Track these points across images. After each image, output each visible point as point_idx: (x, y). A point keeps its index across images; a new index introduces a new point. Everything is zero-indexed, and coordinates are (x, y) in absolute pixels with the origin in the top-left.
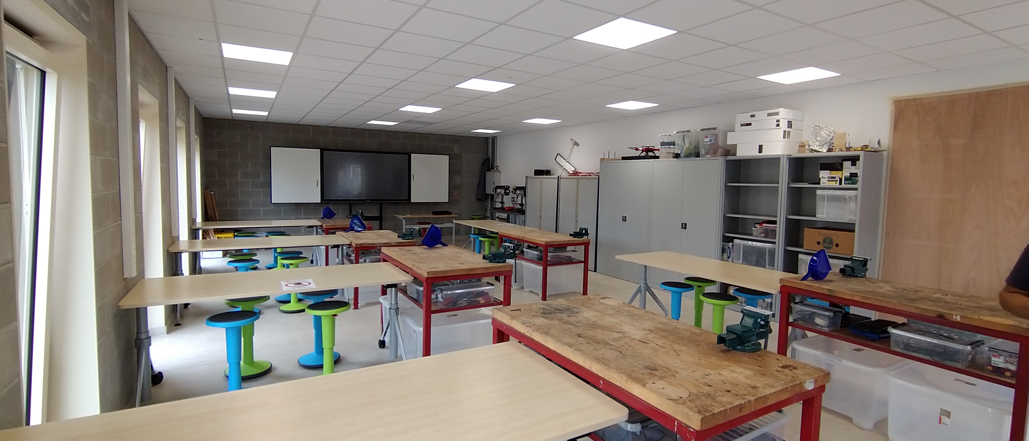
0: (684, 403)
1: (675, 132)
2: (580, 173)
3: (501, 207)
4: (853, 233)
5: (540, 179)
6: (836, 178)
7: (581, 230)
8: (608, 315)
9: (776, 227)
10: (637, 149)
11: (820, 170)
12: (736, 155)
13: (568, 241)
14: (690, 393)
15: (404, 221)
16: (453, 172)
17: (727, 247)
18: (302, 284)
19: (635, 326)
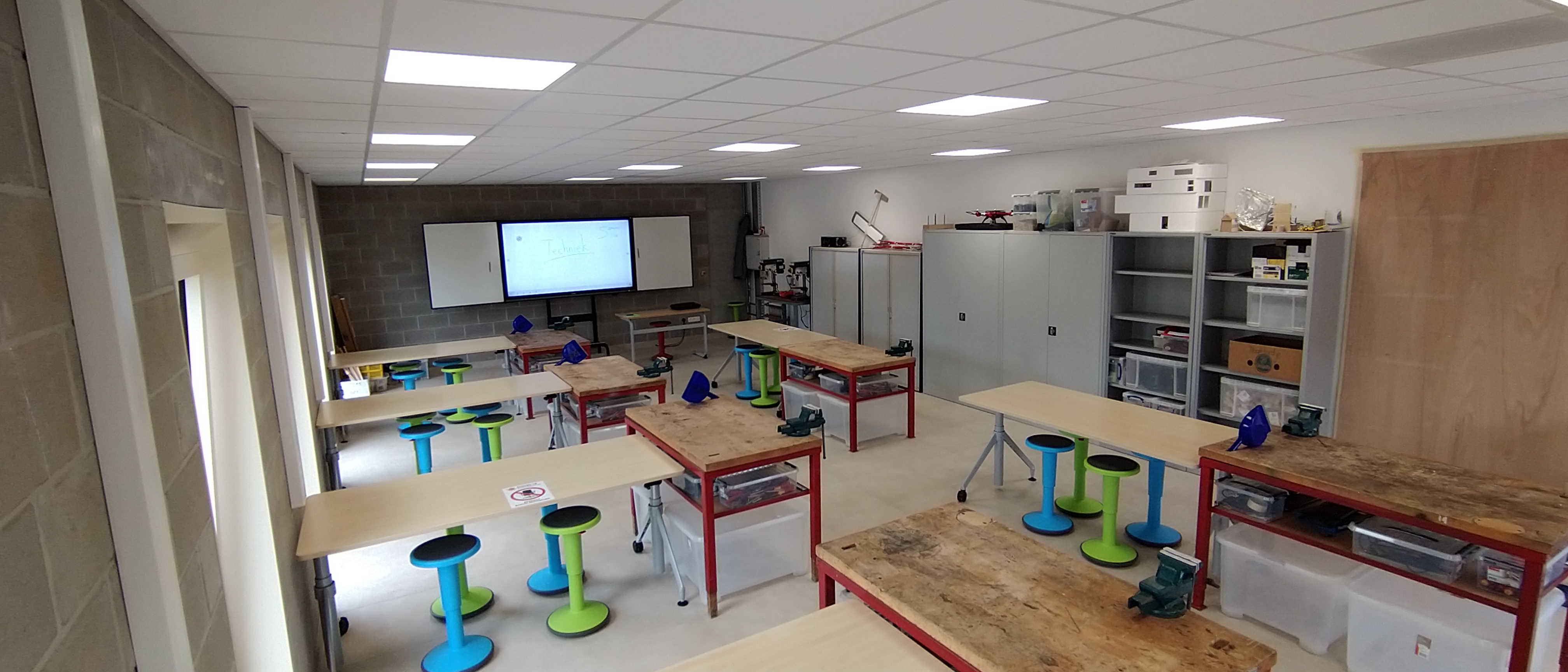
1: (1036, 193)
2: (891, 243)
3: (772, 290)
4: (1300, 350)
5: (831, 253)
6: (1277, 268)
7: (902, 344)
9: (1188, 338)
10: (979, 214)
11: (1254, 257)
12: (1128, 231)
13: (885, 363)
15: (631, 324)
16: (696, 240)
17: (1116, 364)
18: (533, 494)
19: (1014, 572)
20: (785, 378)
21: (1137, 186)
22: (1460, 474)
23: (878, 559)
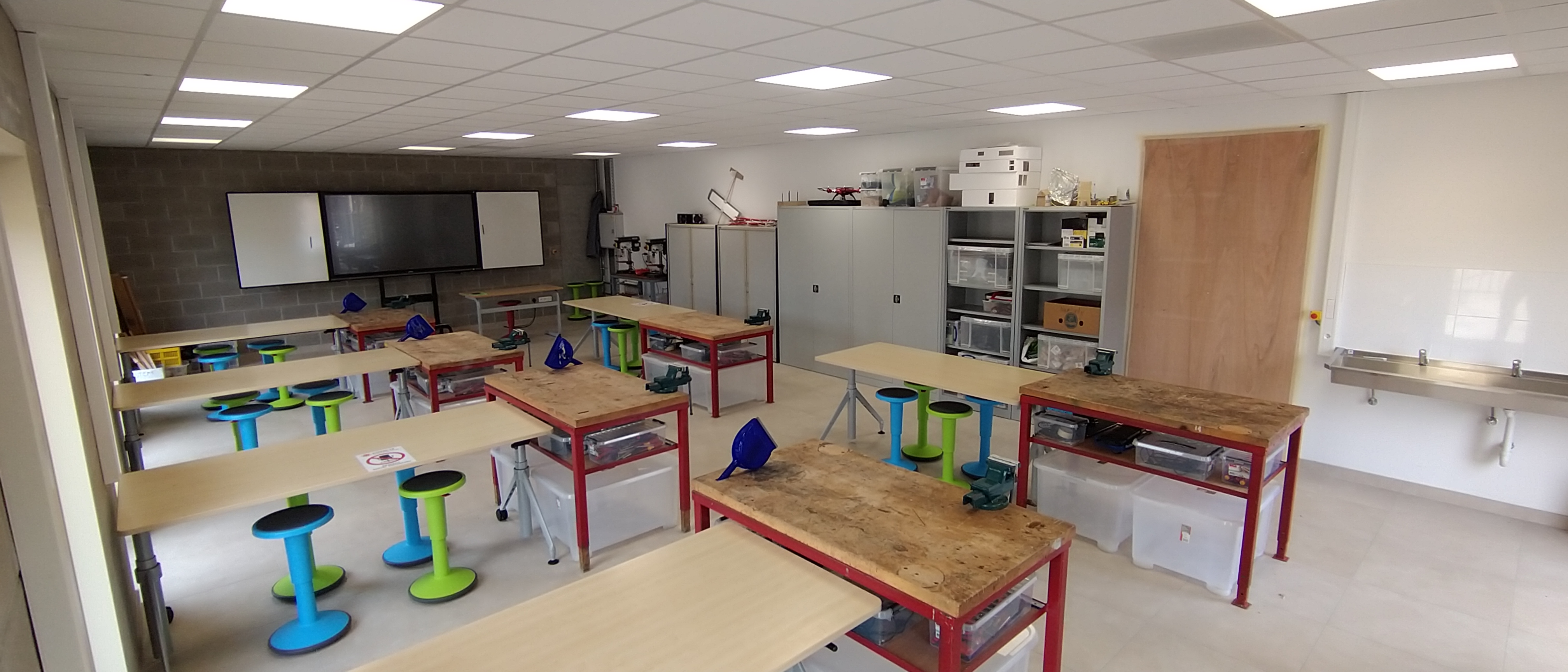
0: (940, 590)
1: (881, 170)
2: (747, 220)
3: (628, 269)
4: (1099, 308)
5: (687, 229)
6: (1081, 238)
7: (760, 314)
8: (834, 472)
9: (1011, 301)
10: (829, 191)
11: (1063, 228)
12: (961, 206)
13: (744, 331)
14: (944, 575)
15: (478, 303)
16: (546, 217)
17: (952, 327)
18: (391, 458)
19: (869, 487)
20: (645, 350)
21: (968, 165)
22: (1212, 396)
23: (750, 486)
